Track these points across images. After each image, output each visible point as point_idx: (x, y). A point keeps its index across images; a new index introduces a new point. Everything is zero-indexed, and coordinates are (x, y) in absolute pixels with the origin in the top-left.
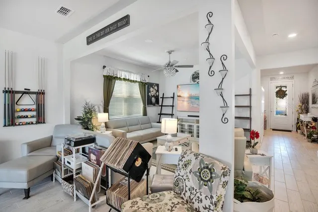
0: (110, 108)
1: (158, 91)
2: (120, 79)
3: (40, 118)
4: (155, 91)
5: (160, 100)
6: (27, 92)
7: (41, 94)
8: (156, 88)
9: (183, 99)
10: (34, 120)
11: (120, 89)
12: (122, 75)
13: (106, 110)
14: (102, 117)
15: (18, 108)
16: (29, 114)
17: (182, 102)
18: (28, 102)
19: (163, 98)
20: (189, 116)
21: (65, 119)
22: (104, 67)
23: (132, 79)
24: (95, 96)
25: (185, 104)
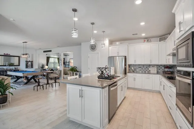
0: (48, 65)
1: (64, 60)
2: (51, 57)
3: (32, 67)
5: (65, 63)
6: (30, 61)
7: (32, 62)
10: (31, 67)
11: (51, 60)
12: (52, 56)
13: (47, 65)
14: (46, 67)
15: (28, 65)
16: (30, 66)
17: (71, 64)
18: (30, 63)
19: (66, 62)
21: (37, 67)
22: (47, 55)
23: (55, 57)
24: (44, 62)
25: (73, 64)
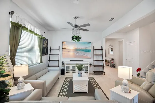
1: (47, 44)
4: (46, 44)
5: (49, 51)
8: (47, 42)
9: (69, 51)
17: (67, 52)
19: (51, 49)
20: (71, 61)
22: (12, 13)
23: (35, 33)
